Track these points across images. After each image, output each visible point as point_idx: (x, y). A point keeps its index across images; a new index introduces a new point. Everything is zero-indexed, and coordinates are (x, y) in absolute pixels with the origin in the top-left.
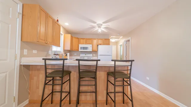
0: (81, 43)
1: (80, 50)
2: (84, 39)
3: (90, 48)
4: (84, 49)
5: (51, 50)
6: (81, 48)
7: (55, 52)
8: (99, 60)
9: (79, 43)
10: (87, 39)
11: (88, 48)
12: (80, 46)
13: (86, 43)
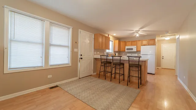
0: (127, 46)
1: (126, 51)
2: (129, 42)
3: (135, 49)
4: (129, 50)
5: (106, 52)
6: (127, 49)
7: (107, 53)
8: (141, 57)
9: (126, 45)
10: (132, 42)
11: (133, 48)
12: (127, 47)
13: (132, 45)
